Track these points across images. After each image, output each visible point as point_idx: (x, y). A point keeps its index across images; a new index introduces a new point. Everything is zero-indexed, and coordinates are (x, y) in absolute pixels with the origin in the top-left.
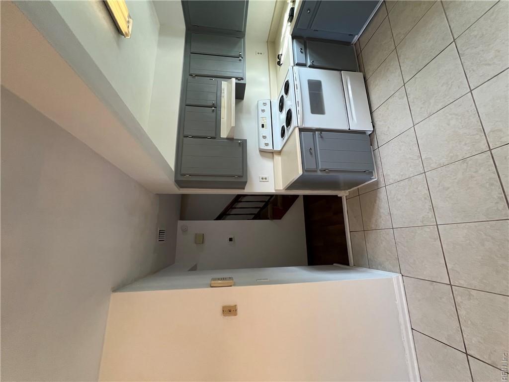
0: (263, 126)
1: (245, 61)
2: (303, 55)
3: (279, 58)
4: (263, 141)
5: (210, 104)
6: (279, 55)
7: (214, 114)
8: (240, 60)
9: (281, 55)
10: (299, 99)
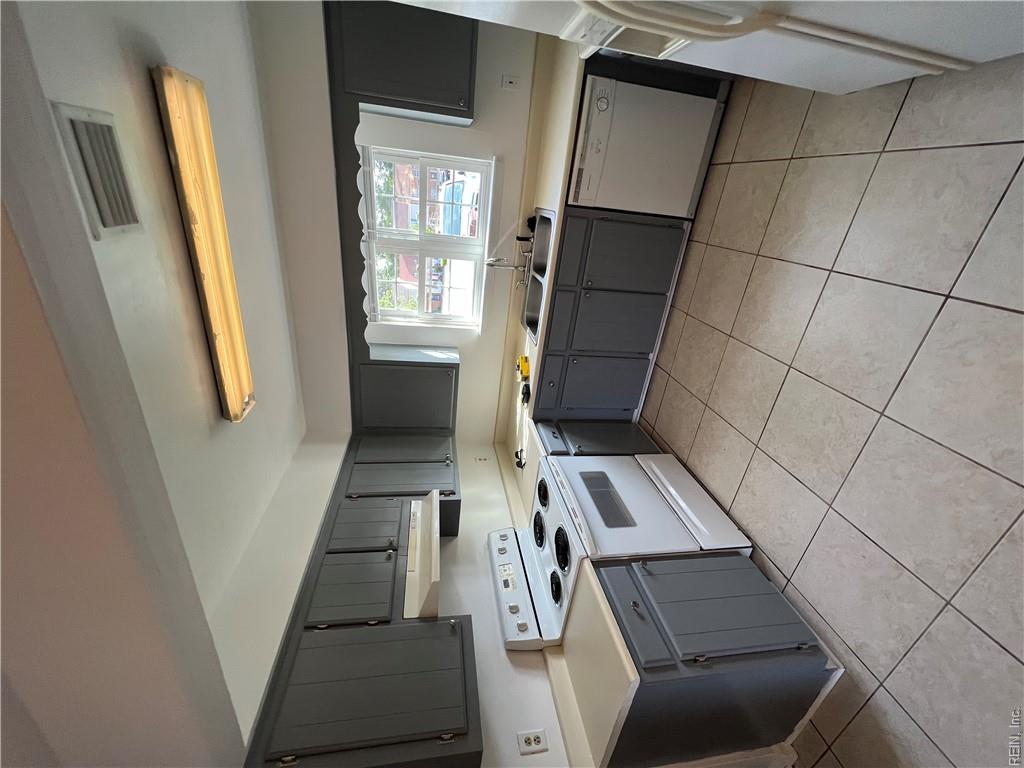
0: (506, 584)
1: (456, 466)
2: (560, 440)
3: (517, 457)
4: (513, 621)
5: (383, 543)
6: (517, 453)
7: (390, 565)
8: (447, 465)
9: (522, 450)
10: (573, 504)
